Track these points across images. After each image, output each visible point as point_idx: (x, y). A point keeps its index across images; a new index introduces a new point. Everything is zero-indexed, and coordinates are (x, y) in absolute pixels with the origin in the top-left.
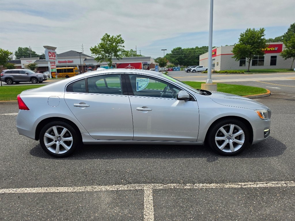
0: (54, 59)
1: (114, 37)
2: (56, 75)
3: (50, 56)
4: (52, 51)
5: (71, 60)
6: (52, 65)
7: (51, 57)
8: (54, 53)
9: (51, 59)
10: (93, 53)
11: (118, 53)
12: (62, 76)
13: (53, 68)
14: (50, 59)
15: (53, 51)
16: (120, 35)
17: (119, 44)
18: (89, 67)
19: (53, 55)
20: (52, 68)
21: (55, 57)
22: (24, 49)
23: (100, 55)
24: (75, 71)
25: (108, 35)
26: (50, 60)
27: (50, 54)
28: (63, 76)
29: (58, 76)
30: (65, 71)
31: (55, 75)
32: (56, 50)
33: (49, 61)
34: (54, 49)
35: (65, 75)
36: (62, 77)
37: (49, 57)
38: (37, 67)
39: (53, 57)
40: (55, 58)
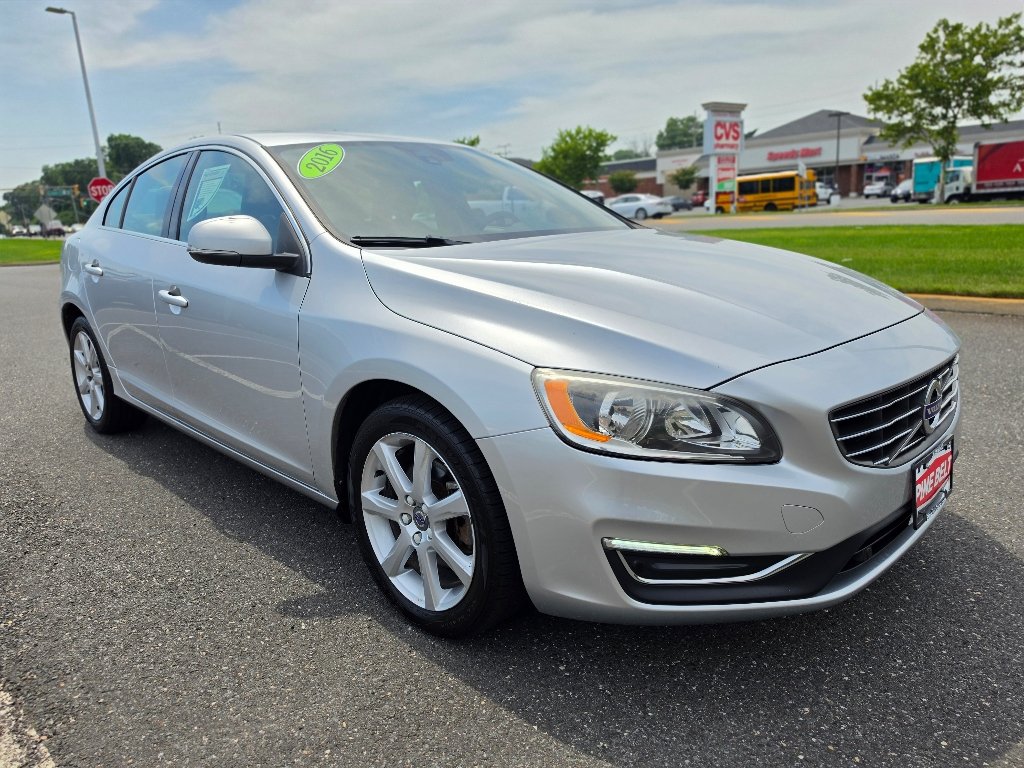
0: (732, 146)
1: (984, 31)
2: (732, 202)
3: (719, 138)
4: (728, 119)
5: (812, 146)
6: (724, 170)
7: (723, 141)
8: (736, 124)
9: (722, 146)
10: (877, 109)
11: (994, 99)
12: (752, 204)
13: (724, 179)
14: (717, 146)
15: (733, 119)
16: (1017, 16)
17: (1003, 57)
18: (879, 169)
19: (732, 133)
20: (719, 180)
21: (735, 138)
22: (682, 121)
23: (909, 116)
24: (801, 188)
25: (952, 23)
26: (719, 150)
27: (720, 131)
28: (755, 206)
29: (742, 205)
30: (766, 186)
31: (728, 202)
32: (744, 115)
33: (712, 155)
34: (736, 109)
35: (764, 204)
36: (755, 208)
37: (716, 142)
38: (697, 178)
39: (731, 141)
40: (738, 142)
